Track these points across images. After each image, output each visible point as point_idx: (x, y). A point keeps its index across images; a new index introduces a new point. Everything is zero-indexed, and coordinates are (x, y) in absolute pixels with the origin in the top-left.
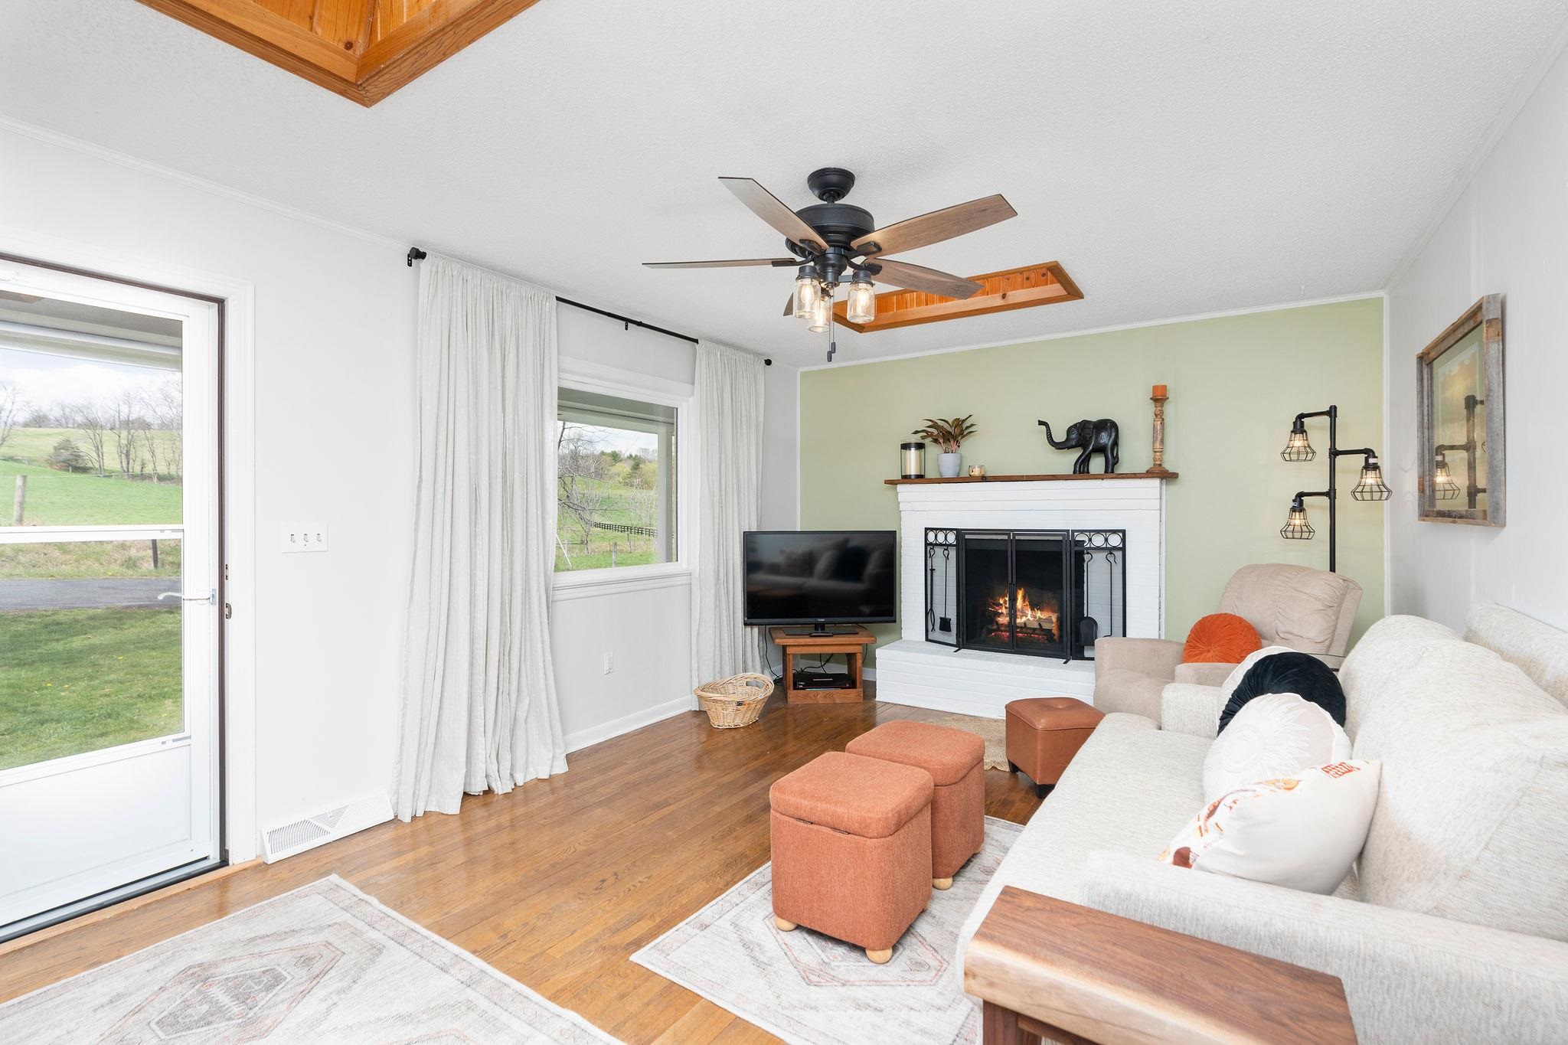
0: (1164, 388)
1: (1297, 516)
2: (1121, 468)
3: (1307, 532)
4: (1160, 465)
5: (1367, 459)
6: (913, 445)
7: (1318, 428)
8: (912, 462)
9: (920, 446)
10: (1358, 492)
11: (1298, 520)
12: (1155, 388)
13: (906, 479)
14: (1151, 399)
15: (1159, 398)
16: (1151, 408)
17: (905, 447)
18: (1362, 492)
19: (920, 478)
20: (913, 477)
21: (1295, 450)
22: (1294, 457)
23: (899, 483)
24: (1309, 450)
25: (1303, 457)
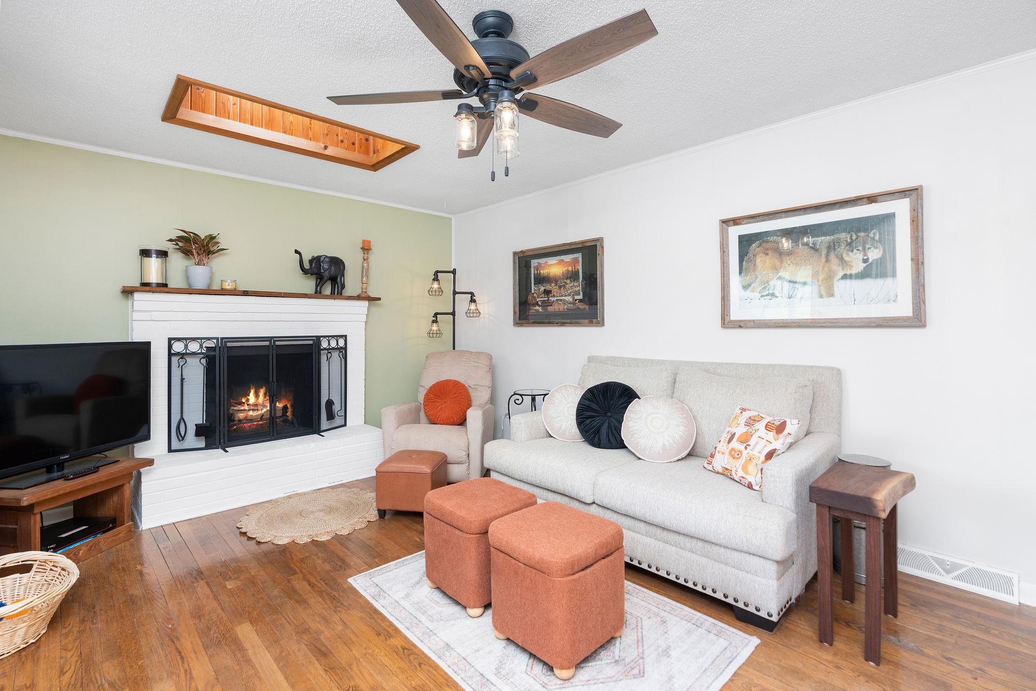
0: (369, 242)
1: (435, 326)
2: (348, 291)
3: (439, 334)
4: (366, 292)
5: (471, 297)
6: (153, 252)
7: (445, 278)
8: (153, 270)
9: (163, 254)
10: (468, 313)
11: (435, 328)
12: (364, 241)
13: (146, 286)
14: (361, 248)
15: (366, 248)
16: (360, 254)
17: (145, 253)
18: (469, 313)
19: (163, 287)
20: (154, 285)
21: (434, 289)
22: (434, 293)
23: (137, 291)
24: (440, 290)
25: (437, 293)
